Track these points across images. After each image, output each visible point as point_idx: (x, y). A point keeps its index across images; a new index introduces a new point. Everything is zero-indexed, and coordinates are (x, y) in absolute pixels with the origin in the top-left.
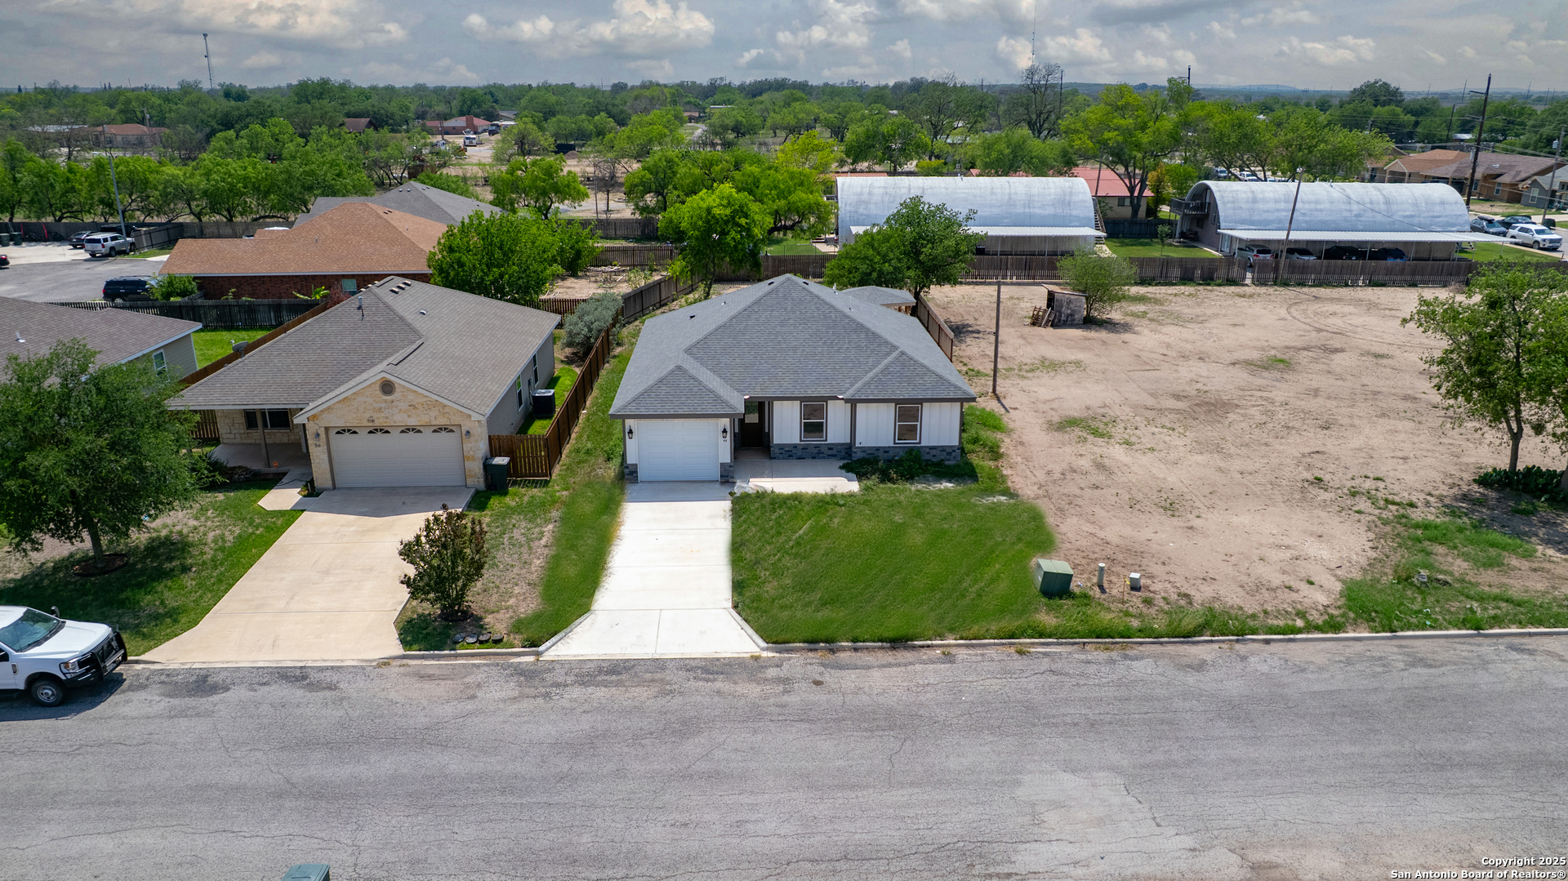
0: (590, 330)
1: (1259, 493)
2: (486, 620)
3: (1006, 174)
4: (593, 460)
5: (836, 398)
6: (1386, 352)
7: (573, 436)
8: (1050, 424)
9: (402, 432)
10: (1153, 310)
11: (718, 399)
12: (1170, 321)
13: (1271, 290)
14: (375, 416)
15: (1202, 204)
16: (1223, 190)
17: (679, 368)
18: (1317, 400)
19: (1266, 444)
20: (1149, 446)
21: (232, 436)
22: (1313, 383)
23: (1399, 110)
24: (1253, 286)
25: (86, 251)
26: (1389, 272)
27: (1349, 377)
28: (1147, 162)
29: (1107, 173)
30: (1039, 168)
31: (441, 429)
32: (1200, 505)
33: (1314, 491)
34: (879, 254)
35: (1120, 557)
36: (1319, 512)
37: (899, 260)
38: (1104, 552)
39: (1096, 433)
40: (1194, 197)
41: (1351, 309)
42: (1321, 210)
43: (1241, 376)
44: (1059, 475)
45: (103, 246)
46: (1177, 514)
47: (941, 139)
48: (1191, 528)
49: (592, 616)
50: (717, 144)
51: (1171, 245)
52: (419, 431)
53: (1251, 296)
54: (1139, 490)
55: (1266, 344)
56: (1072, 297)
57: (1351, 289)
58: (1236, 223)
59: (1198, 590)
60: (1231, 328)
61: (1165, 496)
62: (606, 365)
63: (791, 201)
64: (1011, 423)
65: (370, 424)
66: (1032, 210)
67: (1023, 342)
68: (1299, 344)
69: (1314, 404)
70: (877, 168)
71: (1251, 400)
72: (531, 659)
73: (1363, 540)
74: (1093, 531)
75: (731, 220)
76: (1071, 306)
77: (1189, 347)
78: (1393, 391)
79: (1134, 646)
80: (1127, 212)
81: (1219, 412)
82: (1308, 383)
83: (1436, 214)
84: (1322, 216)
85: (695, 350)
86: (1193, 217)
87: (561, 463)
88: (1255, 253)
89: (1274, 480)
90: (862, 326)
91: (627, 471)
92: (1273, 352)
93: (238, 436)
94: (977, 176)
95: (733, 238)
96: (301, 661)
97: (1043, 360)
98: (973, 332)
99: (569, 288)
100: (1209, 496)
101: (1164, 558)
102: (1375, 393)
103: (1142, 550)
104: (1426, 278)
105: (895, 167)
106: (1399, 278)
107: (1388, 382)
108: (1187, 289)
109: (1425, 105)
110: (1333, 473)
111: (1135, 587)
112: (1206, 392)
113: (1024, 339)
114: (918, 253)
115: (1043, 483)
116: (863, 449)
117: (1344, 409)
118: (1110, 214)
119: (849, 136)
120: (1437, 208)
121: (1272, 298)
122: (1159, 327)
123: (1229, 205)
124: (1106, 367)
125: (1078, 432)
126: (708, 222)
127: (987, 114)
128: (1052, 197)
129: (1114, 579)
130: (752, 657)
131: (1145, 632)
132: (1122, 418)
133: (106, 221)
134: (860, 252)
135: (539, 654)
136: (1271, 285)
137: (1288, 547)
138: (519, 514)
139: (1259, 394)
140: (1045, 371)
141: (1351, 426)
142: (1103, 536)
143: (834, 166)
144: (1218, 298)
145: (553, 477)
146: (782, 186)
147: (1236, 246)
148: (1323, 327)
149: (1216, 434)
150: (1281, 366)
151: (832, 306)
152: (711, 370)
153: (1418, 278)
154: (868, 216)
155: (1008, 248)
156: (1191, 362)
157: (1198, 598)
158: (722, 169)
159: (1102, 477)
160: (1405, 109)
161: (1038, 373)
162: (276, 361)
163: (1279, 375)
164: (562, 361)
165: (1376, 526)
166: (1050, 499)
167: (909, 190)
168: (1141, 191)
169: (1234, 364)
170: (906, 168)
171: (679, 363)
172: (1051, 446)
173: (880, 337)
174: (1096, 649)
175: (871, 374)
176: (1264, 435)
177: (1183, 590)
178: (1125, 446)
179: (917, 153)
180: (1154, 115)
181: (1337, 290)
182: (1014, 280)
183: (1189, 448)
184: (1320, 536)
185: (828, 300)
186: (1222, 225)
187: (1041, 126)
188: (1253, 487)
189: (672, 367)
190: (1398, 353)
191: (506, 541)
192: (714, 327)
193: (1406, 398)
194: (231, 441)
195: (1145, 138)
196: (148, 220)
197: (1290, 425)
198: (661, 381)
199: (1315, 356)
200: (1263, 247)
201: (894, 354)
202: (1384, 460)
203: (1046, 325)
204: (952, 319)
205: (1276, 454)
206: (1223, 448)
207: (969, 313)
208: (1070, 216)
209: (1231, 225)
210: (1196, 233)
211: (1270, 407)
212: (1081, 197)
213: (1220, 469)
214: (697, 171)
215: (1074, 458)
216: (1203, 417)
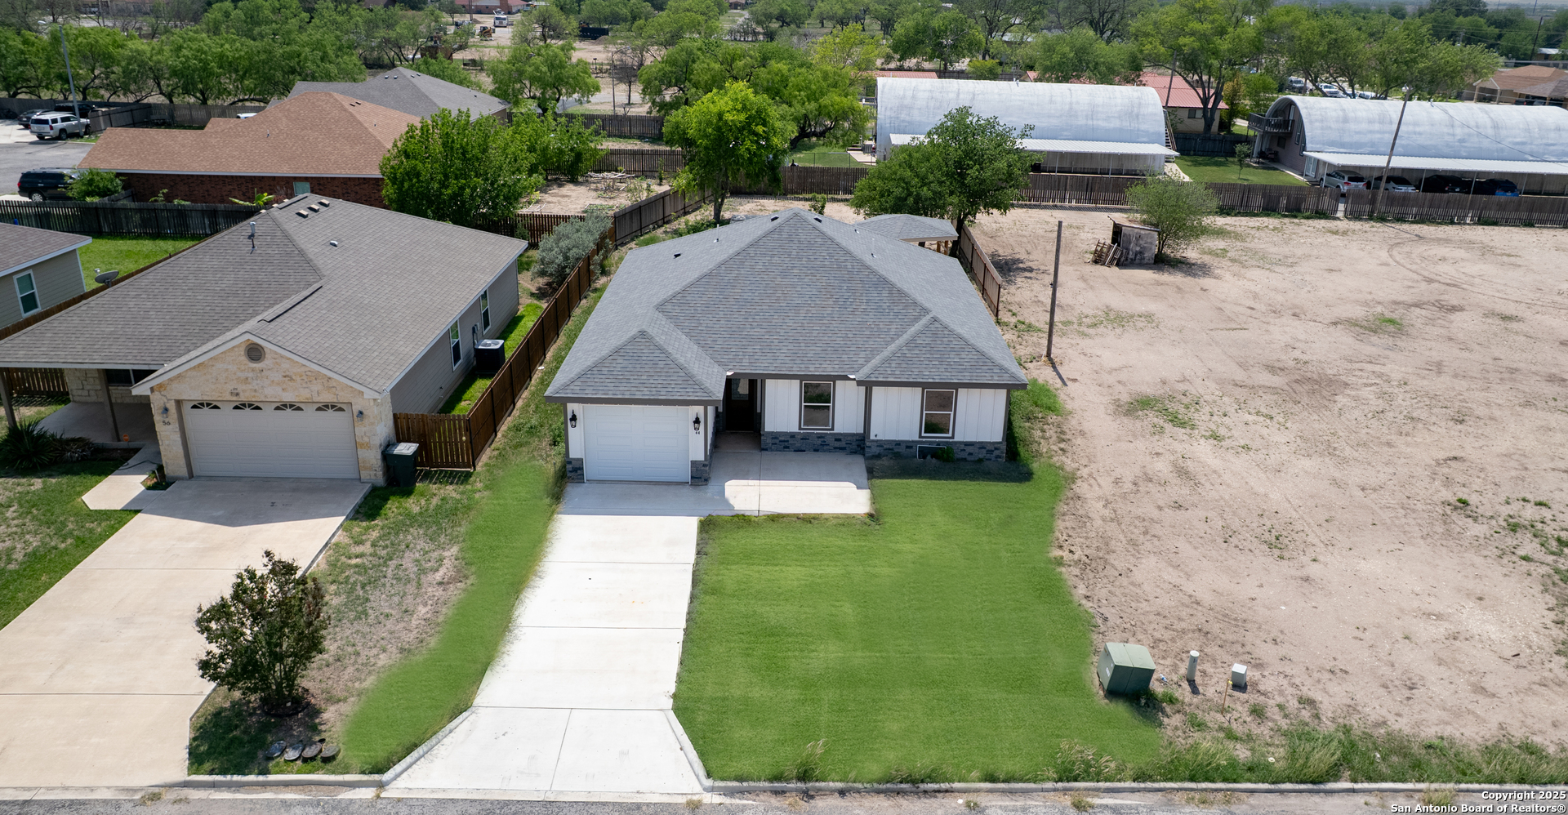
0: (566, 258)
1: (1388, 521)
2: (325, 716)
3: (1065, 79)
4: (535, 442)
5: (846, 378)
6: (1515, 313)
7: (519, 404)
8: (1117, 403)
9: (277, 408)
10: (1233, 247)
11: (689, 378)
12: (1255, 263)
13: (1367, 226)
14: (240, 388)
15: (1284, 121)
16: (1308, 106)
17: (643, 333)
18: (1442, 378)
19: (1389, 444)
20: (1242, 443)
21: (86, 393)
22: (1434, 353)
23: (1482, 21)
24: (1346, 221)
25: (32, 132)
26: (1501, 207)
27: (1477, 347)
28: (1224, 72)
29: (1178, 81)
30: (1105, 75)
31: (327, 406)
32: (1316, 541)
33: (1460, 520)
34: (917, 176)
35: (1215, 628)
36: (1470, 556)
37: (941, 183)
38: (1193, 620)
39: (1175, 420)
40: (1276, 113)
41: (1461, 253)
42: (1420, 134)
43: (1345, 340)
44: (1130, 486)
45: (52, 128)
46: (1286, 554)
47: (997, 35)
48: (1307, 579)
49: (473, 717)
50: (759, 33)
51: (1249, 166)
52: (299, 409)
53: (1345, 233)
54: (1234, 513)
55: (1369, 297)
56: (1143, 232)
57: (1458, 227)
58: (1324, 144)
59: (1325, 691)
60: (1326, 275)
61: (1268, 524)
62: (584, 302)
63: (823, 104)
64: (1069, 402)
65: (234, 398)
66: (1095, 122)
67: (1082, 285)
68: (1407, 298)
69: (1439, 384)
70: (926, 65)
71: (1361, 377)
72: (368, 793)
73: (1541, 609)
74: (1178, 581)
75: (746, 127)
76: (1141, 242)
77: (1280, 298)
78: (1534, 368)
79: (1244, 796)
80: (1199, 125)
81: (1325, 393)
82: (1428, 353)
83: (1550, 142)
84: (1422, 140)
85: (669, 307)
86: (1273, 135)
87: (493, 446)
88: (1346, 180)
89: (1405, 501)
90: (885, 280)
91: (569, 467)
92: (1379, 309)
93: (92, 393)
94: (1036, 80)
95: (748, 149)
96: (29, 789)
97: (1108, 310)
98: (1025, 270)
99: (564, 196)
100: (1325, 524)
101: (1275, 633)
102: (1513, 371)
103: (1244, 616)
104: (1544, 216)
105: (945, 65)
106: (1513, 215)
107: (1524, 355)
108: (1271, 222)
109: (1509, 17)
110: (1480, 493)
111: (1239, 685)
112: (1306, 362)
113: (1085, 281)
114: (963, 176)
115: (1111, 498)
116: (880, 444)
117: (1477, 394)
118: (1181, 127)
119: (899, 29)
120: (1552, 135)
121: (1369, 235)
122: (1243, 271)
123: (1317, 124)
124: (1183, 323)
125: (1152, 418)
126: (718, 129)
127: (1046, 11)
128: (1119, 108)
129: (1210, 669)
130: (689, 803)
131: (1256, 770)
132: (1207, 398)
133: (66, 98)
134: (895, 173)
135: (381, 786)
136: (1366, 220)
137: (1439, 617)
138: (420, 526)
139: (1370, 367)
140: (1110, 326)
141: (1491, 418)
142: (1190, 592)
143: (879, 62)
144: (1306, 233)
145: (478, 468)
146: (813, 87)
147: (1324, 171)
148: (1433, 276)
149: (1324, 426)
150: (1391, 328)
151: (848, 253)
152: (687, 334)
153: (1535, 215)
154: (910, 123)
155: (1066, 165)
156: (1284, 320)
157: (1327, 707)
158: (745, 65)
159: (1185, 491)
160: (1488, 20)
161: (1101, 329)
162: (131, 304)
163: (1390, 341)
164: (532, 295)
165: (1554, 584)
166: (1120, 524)
167: (958, 94)
168: (1216, 103)
169: (1335, 323)
170: (959, 66)
171: (644, 327)
172: (1119, 439)
173: (907, 295)
174: (1190, 800)
175: (892, 347)
176: (1385, 430)
177: (1306, 692)
178: (1212, 441)
179: (970, 51)
180: (1234, 19)
181: (1442, 228)
182: (1074, 204)
183: (1293, 446)
184: (1480, 599)
185: (844, 243)
186: (1309, 146)
187: (1104, 26)
188: (1380, 512)
189: (634, 331)
190: (1527, 314)
191: (390, 573)
192: (696, 275)
193: (1551, 379)
194: (83, 399)
195: (1224, 45)
196: (114, 99)
197: (1415, 415)
198: (617, 351)
199: (1430, 316)
200: (1354, 174)
201: (924, 321)
202: (1543, 473)
203: (1110, 264)
204: (1001, 252)
205: (1403, 460)
206: (1335, 449)
207: (1020, 244)
208: (1138, 130)
209: (1318, 147)
210: (1276, 153)
211: (1386, 388)
212: (1151, 110)
213: (1335, 482)
214: (717, 66)
215: (1148, 458)
216: (1305, 400)
